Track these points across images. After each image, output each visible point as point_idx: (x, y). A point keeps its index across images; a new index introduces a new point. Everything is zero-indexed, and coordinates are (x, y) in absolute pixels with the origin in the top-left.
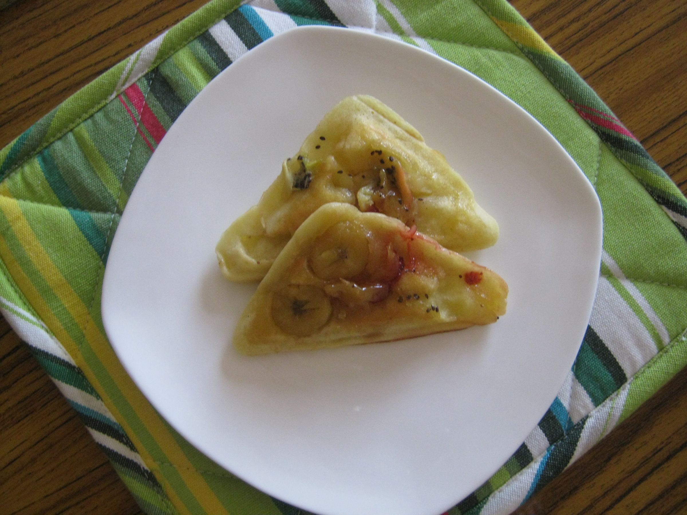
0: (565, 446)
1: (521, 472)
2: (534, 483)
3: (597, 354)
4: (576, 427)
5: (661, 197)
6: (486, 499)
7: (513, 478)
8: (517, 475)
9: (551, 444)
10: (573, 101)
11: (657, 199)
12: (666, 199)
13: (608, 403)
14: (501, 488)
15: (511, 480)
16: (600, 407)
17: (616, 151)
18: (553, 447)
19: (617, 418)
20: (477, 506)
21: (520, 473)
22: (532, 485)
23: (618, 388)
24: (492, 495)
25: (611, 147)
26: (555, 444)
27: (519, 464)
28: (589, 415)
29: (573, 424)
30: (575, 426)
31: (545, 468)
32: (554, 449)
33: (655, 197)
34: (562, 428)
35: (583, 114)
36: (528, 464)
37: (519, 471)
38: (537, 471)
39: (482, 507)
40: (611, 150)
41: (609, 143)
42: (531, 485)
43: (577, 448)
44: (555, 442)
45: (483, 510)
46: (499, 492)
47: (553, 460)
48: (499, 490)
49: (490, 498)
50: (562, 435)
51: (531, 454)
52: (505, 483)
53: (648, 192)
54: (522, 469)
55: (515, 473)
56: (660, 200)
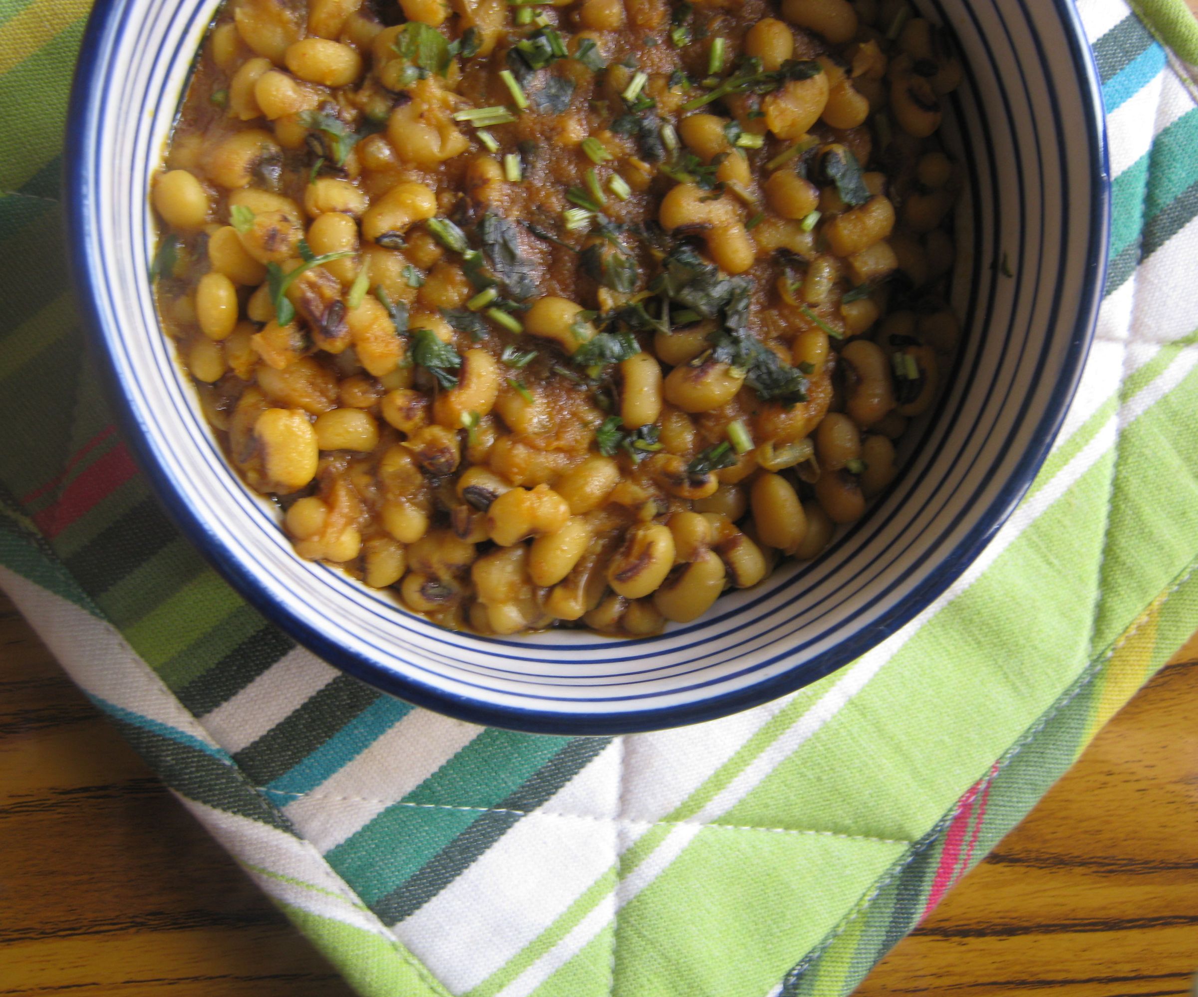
0: (232, 787)
1: (169, 692)
2: (145, 721)
3: (445, 853)
4: (275, 812)
5: (801, 982)
6: (102, 615)
7: (154, 675)
8: (161, 684)
9: (235, 757)
10: (995, 774)
11: (795, 972)
12: (797, 991)
13: (335, 884)
14: (129, 647)
15: (148, 669)
16: (326, 866)
17: (892, 876)
18: (228, 762)
19: (303, 905)
20: (84, 595)
21: (165, 688)
22: (141, 717)
23: (370, 907)
24: (112, 628)
25: (902, 865)
26: (236, 767)
27: (187, 685)
28: (306, 842)
29: (284, 805)
30: (279, 811)
31: (181, 743)
32: (224, 765)
33: (799, 967)
34: (272, 780)
35: (969, 797)
36: (186, 706)
37: (170, 687)
38: (172, 728)
39: (83, 606)
40: (894, 864)
41: (910, 859)
42: (140, 714)
43: (230, 814)
44: (240, 766)
45: (76, 607)
46: (121, 644)
47: (198, 761)
48: (125, 643)
49: (105, 623)
50: (259, 783)
51: (209, 712)
52: (142, 656)
53: (810, 953)
54: (175, 693)
55: (164, 678)
56: (792, 979)
